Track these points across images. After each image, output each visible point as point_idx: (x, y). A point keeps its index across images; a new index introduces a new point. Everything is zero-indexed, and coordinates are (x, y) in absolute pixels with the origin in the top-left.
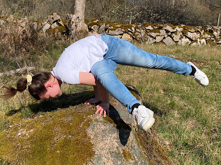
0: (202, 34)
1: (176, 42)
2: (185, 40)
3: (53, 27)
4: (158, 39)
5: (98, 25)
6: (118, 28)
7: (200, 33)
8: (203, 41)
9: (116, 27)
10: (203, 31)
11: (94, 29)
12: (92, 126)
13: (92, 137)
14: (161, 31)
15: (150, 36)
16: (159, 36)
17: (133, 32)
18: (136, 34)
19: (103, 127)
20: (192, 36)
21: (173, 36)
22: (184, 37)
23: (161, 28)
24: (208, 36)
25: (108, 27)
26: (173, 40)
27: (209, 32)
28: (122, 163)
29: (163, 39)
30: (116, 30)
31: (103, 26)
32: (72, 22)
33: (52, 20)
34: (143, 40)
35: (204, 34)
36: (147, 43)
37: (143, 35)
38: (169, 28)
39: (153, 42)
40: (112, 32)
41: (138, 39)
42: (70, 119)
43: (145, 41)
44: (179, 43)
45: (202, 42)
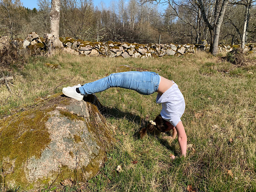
0: (148, 50)
1: (131, 56)
2: (137, 54)
3: (32, 44)
4: (118, 54)
5: (71, 42)
6: (87, 45)
7: (147, 49)
8: (150, 54)
9: (85, 44)
10: (149, 47)
11: (68, 46)
12: (50, 120)
13: (49, 128)
14: (120, 47)
15: (112, 51)
16: (118, 51)
17: (99, 48)
18: (102, 49)
19: (59, 120)
20: (141, 51)
21: (128, 51)
22: (136, 52)
23: (120, 45)
24: (152, 51)
25: (79, 44)
26: (129, 54)
27: (153, 48)
28: (73, 145)
29: (122, 53)
30: (86, 47)
31: (75, 43)
32: (48, 40)
33: (31, 38)
34: (107, 55)
35: (150, 49)
36: (110, 56)
37: (107, 50)
38: (125, 45)
39: (114, 56)
40: (83, 48)
41: (103, 54)
42: (33, 116)
43: (109, 55)
44: (133, 56)
45: (149, 56)
